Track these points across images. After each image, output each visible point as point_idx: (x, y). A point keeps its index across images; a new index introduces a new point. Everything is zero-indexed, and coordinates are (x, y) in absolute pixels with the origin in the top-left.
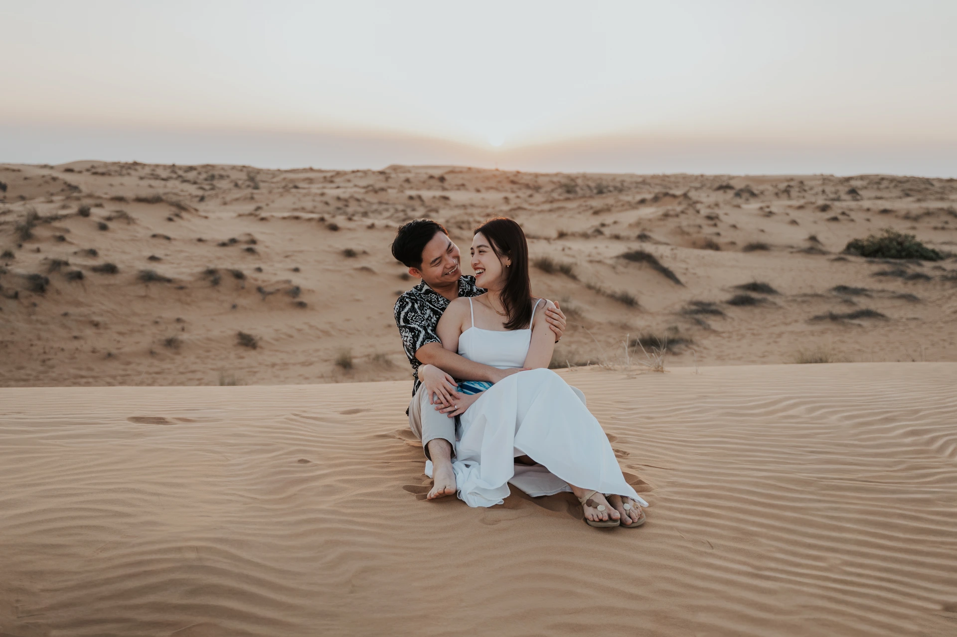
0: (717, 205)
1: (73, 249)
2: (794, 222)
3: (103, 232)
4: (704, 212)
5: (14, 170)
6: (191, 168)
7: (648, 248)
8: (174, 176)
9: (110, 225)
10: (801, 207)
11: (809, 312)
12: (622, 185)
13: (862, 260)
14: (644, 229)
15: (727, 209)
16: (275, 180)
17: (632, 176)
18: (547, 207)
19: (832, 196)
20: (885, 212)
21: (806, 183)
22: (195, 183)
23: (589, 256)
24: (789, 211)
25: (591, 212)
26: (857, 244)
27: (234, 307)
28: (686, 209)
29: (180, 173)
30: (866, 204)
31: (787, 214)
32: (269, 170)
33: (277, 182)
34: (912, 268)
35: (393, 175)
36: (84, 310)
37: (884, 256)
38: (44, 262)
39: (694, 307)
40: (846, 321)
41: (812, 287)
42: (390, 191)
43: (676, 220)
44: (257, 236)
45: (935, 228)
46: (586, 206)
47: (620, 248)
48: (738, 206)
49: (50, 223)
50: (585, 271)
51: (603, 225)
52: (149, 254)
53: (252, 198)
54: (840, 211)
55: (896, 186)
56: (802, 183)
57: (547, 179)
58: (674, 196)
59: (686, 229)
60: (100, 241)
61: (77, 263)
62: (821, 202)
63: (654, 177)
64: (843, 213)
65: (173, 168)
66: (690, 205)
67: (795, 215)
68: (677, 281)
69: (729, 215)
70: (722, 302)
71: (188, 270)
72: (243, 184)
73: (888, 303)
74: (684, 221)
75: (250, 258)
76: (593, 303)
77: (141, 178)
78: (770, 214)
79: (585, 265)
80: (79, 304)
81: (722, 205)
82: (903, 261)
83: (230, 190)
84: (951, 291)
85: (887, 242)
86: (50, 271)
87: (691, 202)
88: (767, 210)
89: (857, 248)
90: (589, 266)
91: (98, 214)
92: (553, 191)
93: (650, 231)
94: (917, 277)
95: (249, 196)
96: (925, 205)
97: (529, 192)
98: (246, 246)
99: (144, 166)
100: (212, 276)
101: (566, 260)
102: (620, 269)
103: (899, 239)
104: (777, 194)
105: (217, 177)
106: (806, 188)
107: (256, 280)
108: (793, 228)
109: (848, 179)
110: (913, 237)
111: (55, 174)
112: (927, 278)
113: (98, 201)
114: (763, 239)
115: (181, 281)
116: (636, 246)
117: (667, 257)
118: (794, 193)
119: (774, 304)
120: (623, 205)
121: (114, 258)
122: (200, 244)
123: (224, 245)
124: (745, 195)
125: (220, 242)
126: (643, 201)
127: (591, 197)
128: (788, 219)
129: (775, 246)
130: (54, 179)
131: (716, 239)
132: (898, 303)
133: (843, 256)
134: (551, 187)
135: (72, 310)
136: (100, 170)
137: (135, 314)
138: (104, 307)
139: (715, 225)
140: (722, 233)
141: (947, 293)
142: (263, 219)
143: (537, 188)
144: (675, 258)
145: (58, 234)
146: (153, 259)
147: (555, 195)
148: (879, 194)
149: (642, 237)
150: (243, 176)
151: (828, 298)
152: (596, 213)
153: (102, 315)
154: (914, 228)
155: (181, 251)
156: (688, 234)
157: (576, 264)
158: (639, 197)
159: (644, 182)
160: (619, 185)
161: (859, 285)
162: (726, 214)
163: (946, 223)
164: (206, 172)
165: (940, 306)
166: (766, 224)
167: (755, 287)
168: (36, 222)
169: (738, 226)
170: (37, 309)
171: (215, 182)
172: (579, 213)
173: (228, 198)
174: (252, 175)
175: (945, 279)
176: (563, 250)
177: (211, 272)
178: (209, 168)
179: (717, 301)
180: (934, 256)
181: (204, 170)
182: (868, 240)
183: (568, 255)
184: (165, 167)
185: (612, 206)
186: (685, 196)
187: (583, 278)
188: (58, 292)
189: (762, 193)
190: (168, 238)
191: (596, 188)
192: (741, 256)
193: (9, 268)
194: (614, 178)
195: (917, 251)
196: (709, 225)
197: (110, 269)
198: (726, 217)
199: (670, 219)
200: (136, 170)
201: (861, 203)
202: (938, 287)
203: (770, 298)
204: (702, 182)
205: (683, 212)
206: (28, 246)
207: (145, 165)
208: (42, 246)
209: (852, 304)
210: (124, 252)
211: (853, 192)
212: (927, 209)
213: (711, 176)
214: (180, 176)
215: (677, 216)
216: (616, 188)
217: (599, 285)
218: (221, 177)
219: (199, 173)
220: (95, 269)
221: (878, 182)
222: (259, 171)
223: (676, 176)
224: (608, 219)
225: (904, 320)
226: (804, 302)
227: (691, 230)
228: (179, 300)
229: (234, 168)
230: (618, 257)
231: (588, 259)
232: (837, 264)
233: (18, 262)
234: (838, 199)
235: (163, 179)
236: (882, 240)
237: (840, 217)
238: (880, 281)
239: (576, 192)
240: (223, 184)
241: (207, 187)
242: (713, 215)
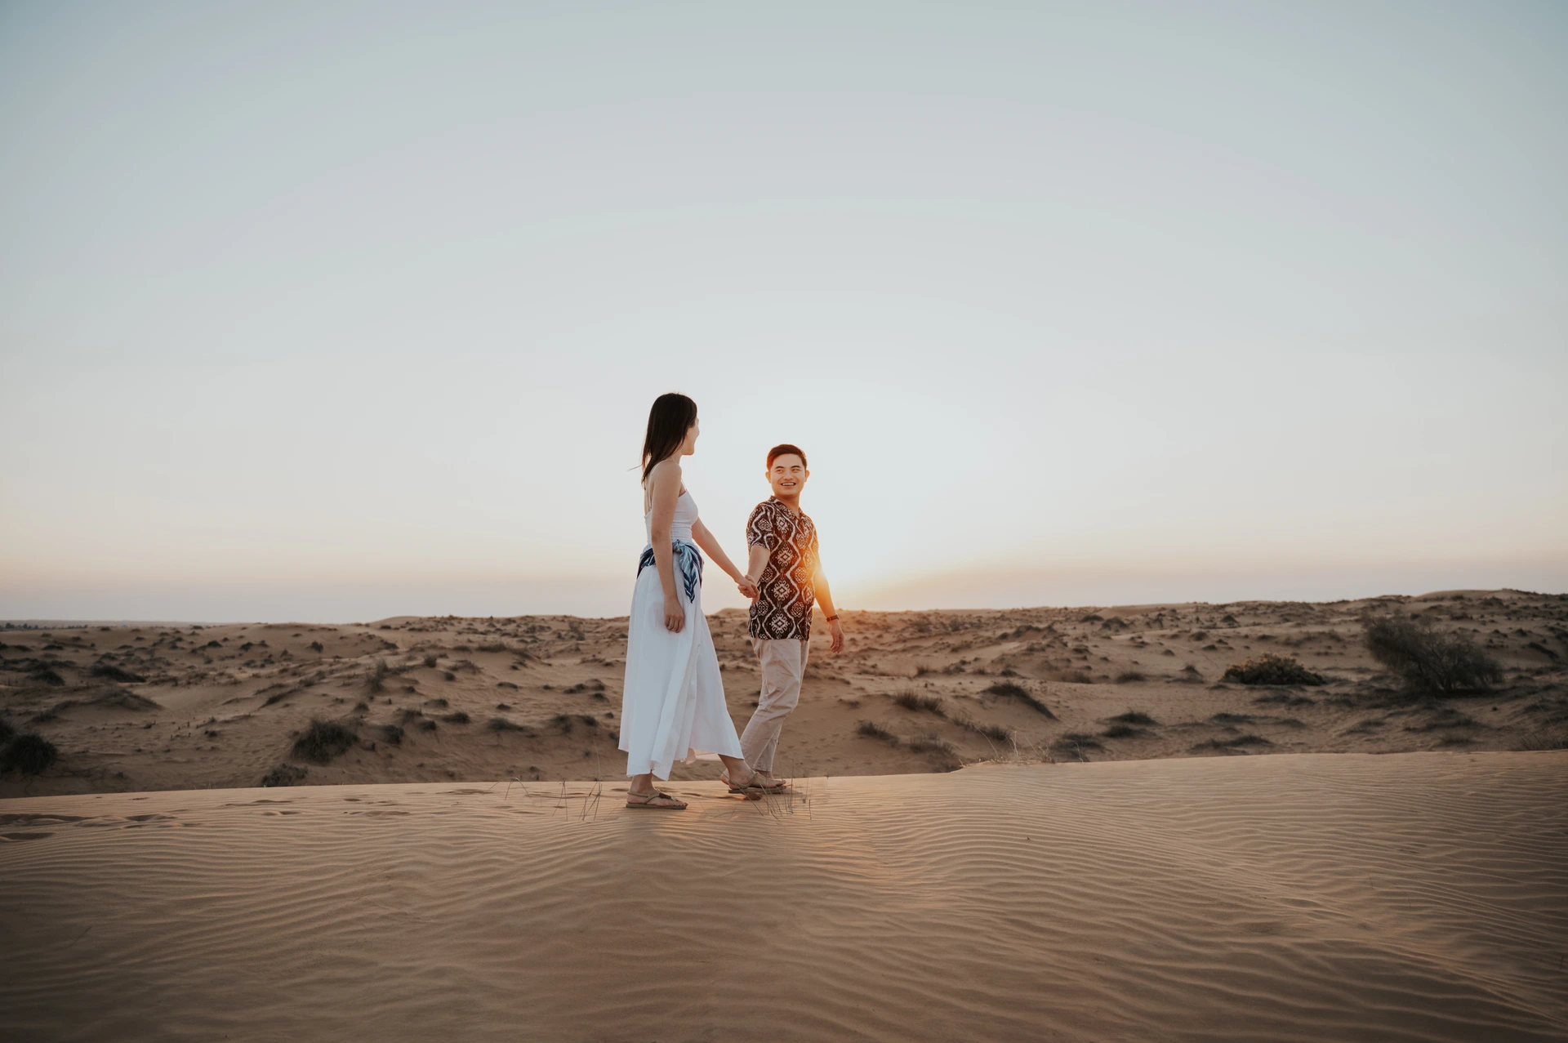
0: (1085, 637)
1: (423, 700)
2: (1169, 653)
3: (450, 683)
4: (1071, 645)
5: (330, 630)
6: (510, 621)
7: (1016, 682)
8: (493, 629)
9: (457, 675)
10: (1174, 637)
11: (1191, 742)
12: (979, 621)
13: (1244, 687)
14: (1008, 666)
15: (1096, 640)
16: (599, 630)
17: (989, 612)
18: (900, 646)
19: (1207, 624)
20: (1264, 638)
21: (1178, 611)
22: (516, 636)
23: (954, 691)
24: (1163, 641)
25: (949, 650)
26: (1236, 671)
27: (587, 754)
28: (1051, 642)
29: (498, 626)
30: (1244, 631)
31: (1161, 644)
32: (592, 619)
33: (603, 632)
34: (1295, 693)
35: (728, 620)
36: (439, 761)
37: (1265, 682)
38: (398, 713)
39: (1068, 741)
40: (1229, 748)
41: (1191, 716)
42: (725, 636)
43: (1042, 654)
44: (605, 682)
45: (1318, 654)
46: (943, 644)
47: (985, 683)
48: (1109, 638)
49: (399, 674)
50: (951, 706)
51: (964, 663)
52: (497, 703)
53: (578, 650)
54: (1216, 639)
55: (1273, 612)
56: (1174, 611)
57: (897, 618)
58: (1038, 630)
59: (1054, 664)
60: (448, 692)
61: (429, 713)
62: (1195, 630)
63: (1013, 612)
64: (1220, 641)
65: (491, 621)
66: (1055, 638)
67: (1168, 644)
68: (1050, 716)
69: (1099, 648)
70: (1098, 734)
71: (538, 718)
72: (566, 635)
73: (1272, 730)
74: (1051, 656)
75: (599, 704)
76: (963, 740)
77: (460, 633)
78: (1143, 645)
79: (951, 700)
80: (433, 755)
81: (1090, 637)
82: (1285, 687)
83: (554, 641)
84: (1336, 715)
85: (1266, 667)
86: (404, 722)
87: (1056, 635)
88: (1140, 640)
89: (1237, 676)
90: (954, 701)
91: (444, 664)
92: (903, 630)
93: (1015, 667)
94: (1300, 702)
95: (574, 647)
96: (1304, 629)
97: (878, 633)
98: (594, 693)
99: (460, 620)
100: (563, 724)
101: (931, 696)
102: (988, 704)
103: (1279, 664)
104: (1148, 624)
105: (538, 628)
106: (1179, 617)
107: (608, 726)
108: (1167, 660)
109: (1223, 607)
110: (1294, 661)
111: (371, 632)
112: (1311, 703)
113: (442, 652)
114: (1136, 669)
115: (533, 729)
116: (1002, 680)
117: (1036, 690)
118: (1166, 622)
119: (1154, 735)
120: (983, 641)
121: (464, 708)
122: (547, 691)
123: (571, 691)
124: (1114, 626)
125: (567, 689)
126: (1004, 637)
127: (947, 634)
128: (1162, 649)
129: (1150, 676)
130: (371, 637)
131: (1086, 673)
132: (1283, 729)
133: (1221, 683)
134: (903, 626)
135: (427, 761)
136: (417, 626)
137: (488, 764)
138: (457, 758)
139: (1085, 658)
140: (1093, 667)
141: (1332, 717)
142: (608, 665)
143: (887, 628)
144: (1045, 691)
145: (407, 685)
146: (502, 707)
147: (907, 635)
148: (1257, 620)
149: (1006, 674)
150: (565, 626)
151: (1210, 726)
152: (955, 650)
153: (456, 765)
154: (1296, 654)
155: (529, 699)
156: (1056, 669)
157: (941, 700)
158: (999, 633)
159: (1003, 617)
160: (976, 621)
161: (1242, 713)
162: (1096, 646)
163: (1329, 647)
164: (526, 624)
165: (1326, 731)
166: (1140, 656)
167: (1131, 718)
168: (386, 674)
169: (1110, 658)
170: (394, 760)
171: (537, 634)
172: (936, 652)
173: (552, 651)
174: (575, 625)
175: (1329, 702)
176: (926, 686)
177: (562, 719)
178: (528, 619)
179: (1093, 734)
180: (1317, 681)
181: (523, 622)
182: (1246, 666)
183: (931, 691)
184: (482, 621)
185: (971, 642)
186: (1050, 629)
187: (950, 716)
188: (413, 743)
189: (1132, 623)
190: (515, 687)
191: (951, 626)
192: (1115, 687)
193: (365, 720)
194: (970, 614)
195: (1299, 676)
196: (1078, 659)
197: (461, 719)
198: (1095, 649)
199: (1036, 654)
200: (452, 625)
201: (1238, 630)
202: (1323, 712)
203: (1149, 729)
204: (1067, 615)
205: (1048, 646)
206: (379, 698)
207: (462, 619)
208: (394, 698)
209: (1235, 731)
210: (473, 702)
211: (1229, 619)
212: (1308, 633)
213: (1075, 609)
214: (499, 630)
215: (1043, 650)
216: (972, 624)
217: (967, 721)
218: (542, 629)
219: (518, 626)
220: (447, 719)
221: (1252, 609)
222: (581, 621)
223: (1037, 610)
224: (969, 656)
225: (1289, 745)
226: (1185, 732)
227: (1060, 665)
228: (532, 749)
229: (554, 618)
230: (984, 692)
231: (953, 694)
232: (1216, 692)
233: (372, 714)
234: (1214, 627)
235: (482, 633)
236: (1262, 665)
237: (1217, 645)
238: (1263, 708)
239: (929, 630)
240: (546, 636)
241: (529, 640)
242: (1083, 648)
